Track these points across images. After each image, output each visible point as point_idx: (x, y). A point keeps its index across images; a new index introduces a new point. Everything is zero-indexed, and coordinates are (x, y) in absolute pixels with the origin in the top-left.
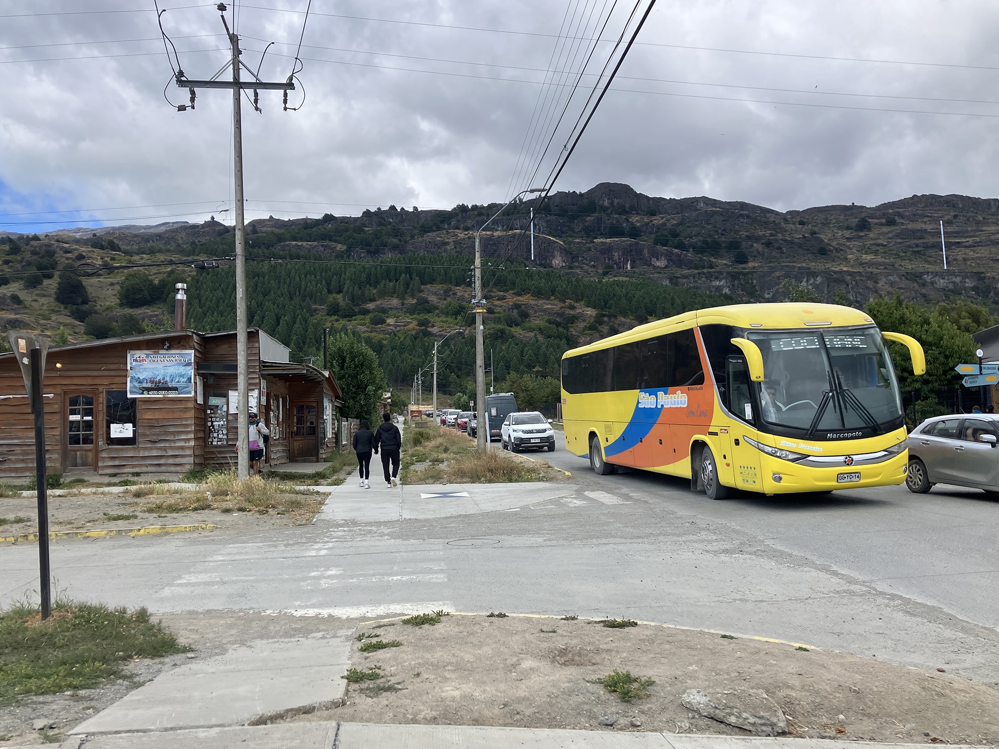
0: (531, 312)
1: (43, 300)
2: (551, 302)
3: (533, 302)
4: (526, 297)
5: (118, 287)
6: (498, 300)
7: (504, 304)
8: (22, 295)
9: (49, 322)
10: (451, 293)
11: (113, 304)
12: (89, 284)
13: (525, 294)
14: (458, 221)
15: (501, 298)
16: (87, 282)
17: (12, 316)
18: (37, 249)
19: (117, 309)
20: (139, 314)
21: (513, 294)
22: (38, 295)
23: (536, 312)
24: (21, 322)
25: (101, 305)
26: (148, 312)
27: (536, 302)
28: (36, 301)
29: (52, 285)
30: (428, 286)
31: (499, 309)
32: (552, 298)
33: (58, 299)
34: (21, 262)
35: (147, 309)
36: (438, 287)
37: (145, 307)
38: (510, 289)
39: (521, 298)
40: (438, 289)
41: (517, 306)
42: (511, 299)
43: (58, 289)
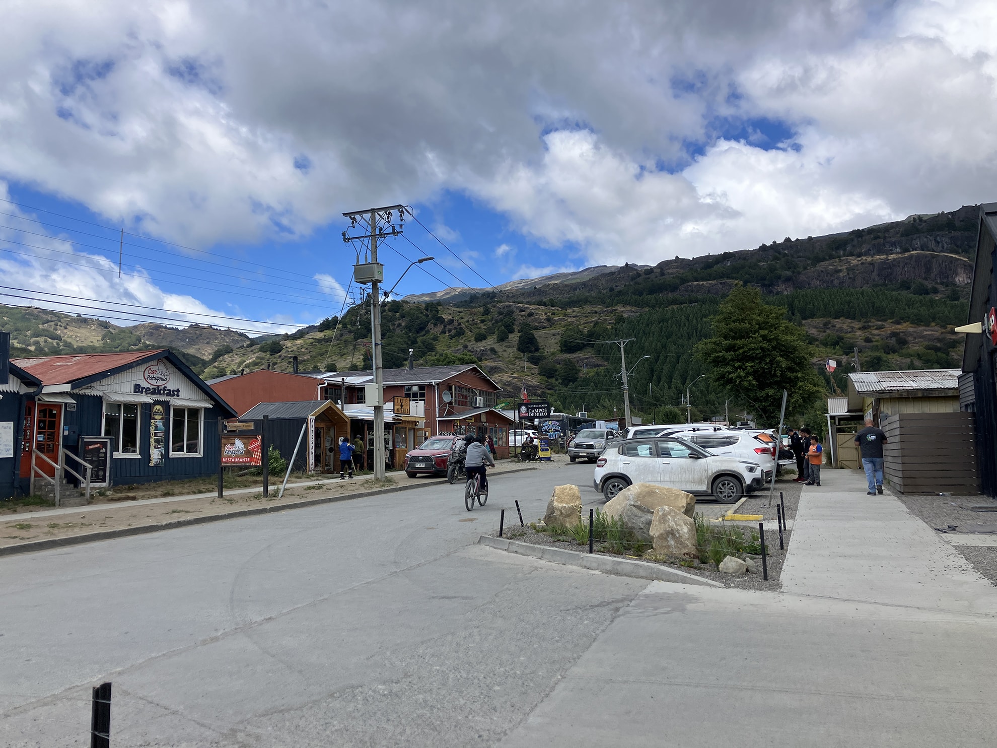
0: (910, 339)
1: (509, 350)
2: (932, 328)
3: (911, 330)
4: (905, 325)
5: (558, 337)
6: (876, 329)
7: (882, 333)
8: (497, 347)
9: (515, 366)
10: (830, 326)
11: (556, 350)
12: (538, 334)
13: (905, 322)
14: (854, 246)
15: (879, 328)
16: (537, 334)
17: (493, 364)
18: (501, 310)
19: (559, 354)
20: (574, 358)
21: (891, 322)
22: (506, 346)
23: (915, 338)
24: (499, 368)
25: (547, 352)
26: (580, 356)
27: (915, 330)
28: (505, 351)
29: (514, 337)
30: (809, 321)
31: (877, 338)
32: (933, 324)
33: (519, 349)
34: (492, 320)
35: (580, 353)
36: (818, 321)
37: (579, 352)
38: (889, 319)
39: (899, 326)
40: (818, 323)
41: (894, 334)
42: (890, 327)
43: (519, 341)
